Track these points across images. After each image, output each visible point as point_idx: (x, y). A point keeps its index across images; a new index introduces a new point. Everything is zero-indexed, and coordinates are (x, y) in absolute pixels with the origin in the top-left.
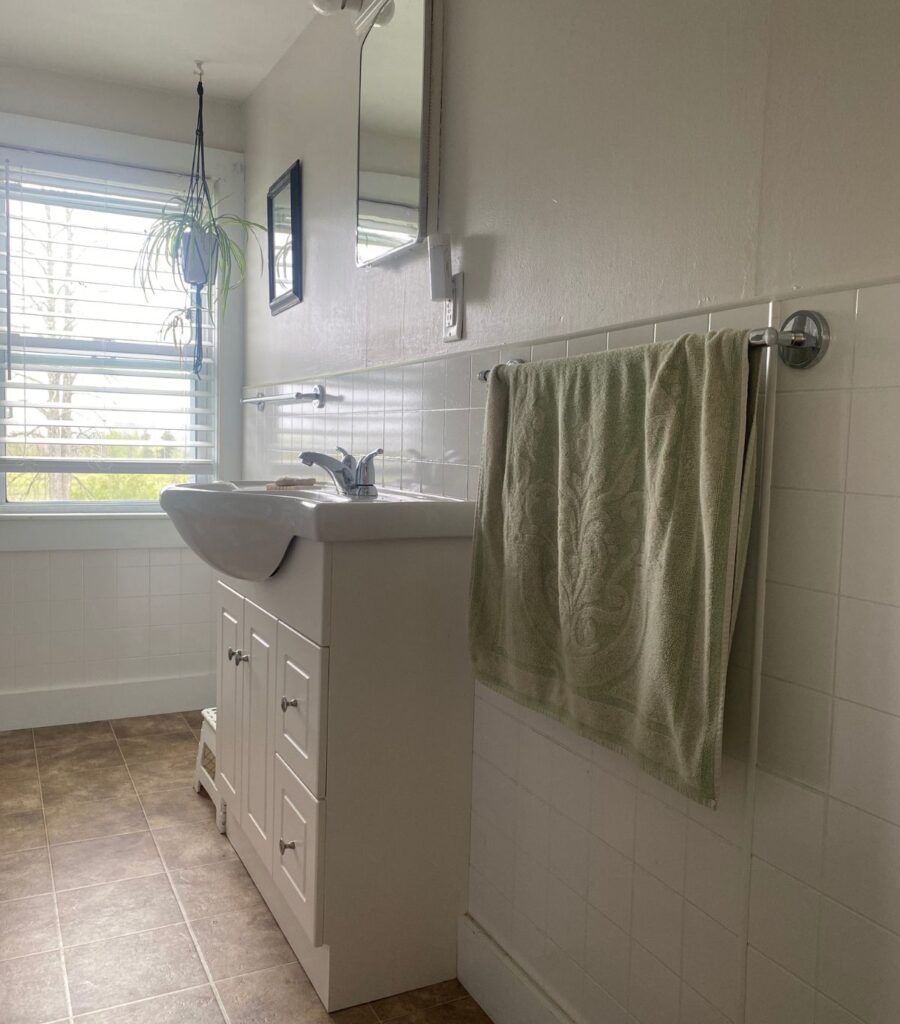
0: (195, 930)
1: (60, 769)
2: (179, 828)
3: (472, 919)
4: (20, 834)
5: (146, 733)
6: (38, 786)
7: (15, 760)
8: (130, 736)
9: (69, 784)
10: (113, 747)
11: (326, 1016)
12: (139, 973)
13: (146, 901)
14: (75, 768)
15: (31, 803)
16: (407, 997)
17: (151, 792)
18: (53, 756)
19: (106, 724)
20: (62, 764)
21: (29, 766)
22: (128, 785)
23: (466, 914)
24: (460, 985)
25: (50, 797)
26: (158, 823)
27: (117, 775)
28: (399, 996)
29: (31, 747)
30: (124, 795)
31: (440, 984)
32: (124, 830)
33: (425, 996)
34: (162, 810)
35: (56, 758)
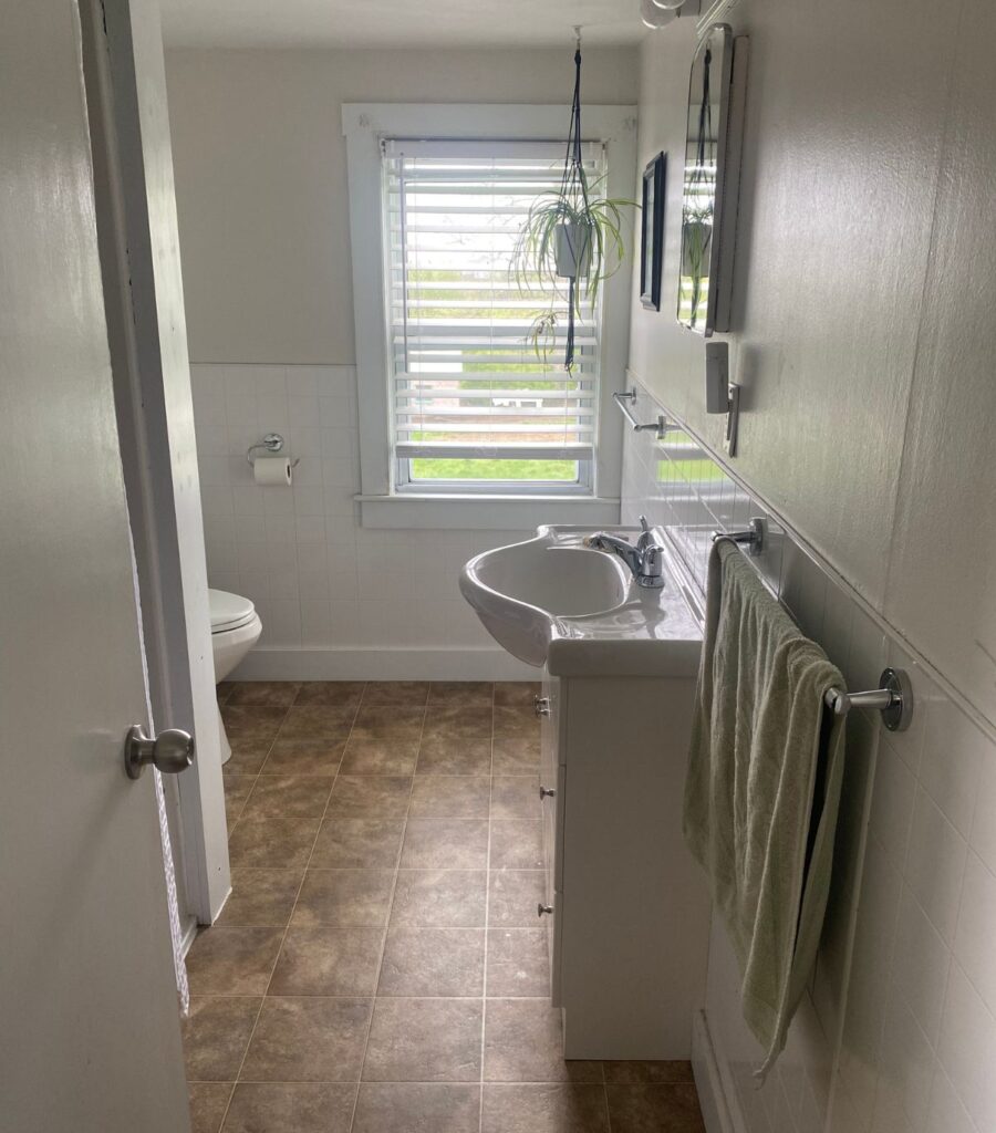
0: (489, 939)
1: (439, 733)
2: (513, 822)
3: (705, 1019)
4: (390, 800)
5: (520, 704)
6: (416, 750)
7: (407, 717)
8: (505, 705)
9: (442, 752)
10: (488, 714)
11: (563, 1062)
12: (434, 970)
13: (463, 897)
14: (451, 734)
15: (407, 767)
16: (638, 1066)
17: (503, 775)
18: (438, 717)
19: (490, 685)
20: (443, 727)
21: (417, 724)
22: (486, 763)
23: (702, 1011)
24: (690, 1069)
25: (424, 764)
26: (499, 813)
27: (481, 750)
28: (633, 1063)
29: (424, 703)
30: (480, 774)
31: (672, 1062)
32: (469, 814)
33: (653, 1070)
34: (505, 800)
35: (440, 720)
